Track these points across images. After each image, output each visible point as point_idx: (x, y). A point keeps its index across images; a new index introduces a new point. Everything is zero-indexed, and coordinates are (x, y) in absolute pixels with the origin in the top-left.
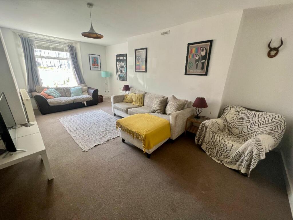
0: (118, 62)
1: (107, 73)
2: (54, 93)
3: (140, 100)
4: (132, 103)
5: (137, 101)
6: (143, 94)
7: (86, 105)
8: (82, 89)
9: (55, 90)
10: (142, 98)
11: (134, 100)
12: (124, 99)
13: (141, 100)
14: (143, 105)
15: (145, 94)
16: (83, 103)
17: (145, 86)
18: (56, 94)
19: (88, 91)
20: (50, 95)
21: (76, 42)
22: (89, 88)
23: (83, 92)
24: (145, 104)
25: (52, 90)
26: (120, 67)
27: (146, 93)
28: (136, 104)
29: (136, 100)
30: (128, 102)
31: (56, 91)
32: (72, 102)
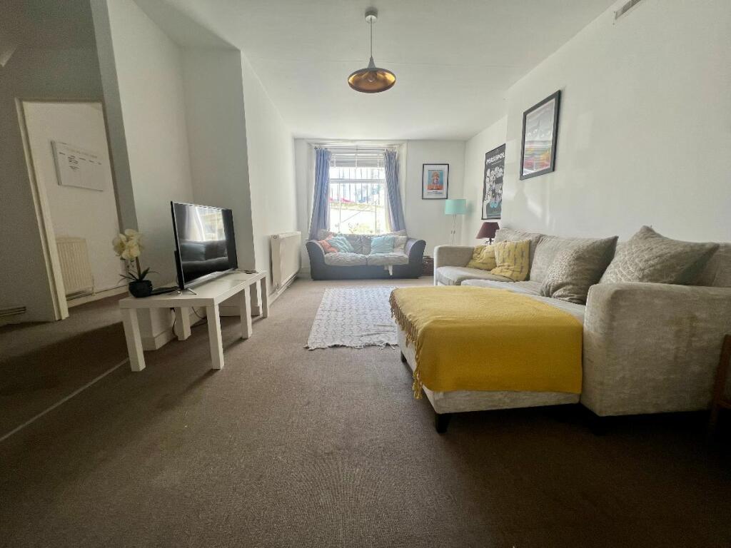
0: (489, 170)
1: (459, 203)
2: (341, 244)
3: (515, 259)
4: (490, 270)
5: (506, 264)
6: (530, 242)
7: (391, 274)
8: (394, 240)
9: (345, 239)
10: (526, 254)
11: (498, 261)
12: (471, 258)
13: (519, 261)
14: (528, 278)
15: (537, 242)
16: (386, 269)
17: (548, 218)
18: (345, 246)
19: (405, 246)
20: (334, 247)
21: (401, 142)
22: (408, 239)
23: (394, 247)
24: (533, 275)
25: (340, 238)
26: (491, 183)
27: (540, 239)
28: (503, 274)
29: (504, 261)
30: (481, 266)
31: (347, 242)
32: (364, 263)
